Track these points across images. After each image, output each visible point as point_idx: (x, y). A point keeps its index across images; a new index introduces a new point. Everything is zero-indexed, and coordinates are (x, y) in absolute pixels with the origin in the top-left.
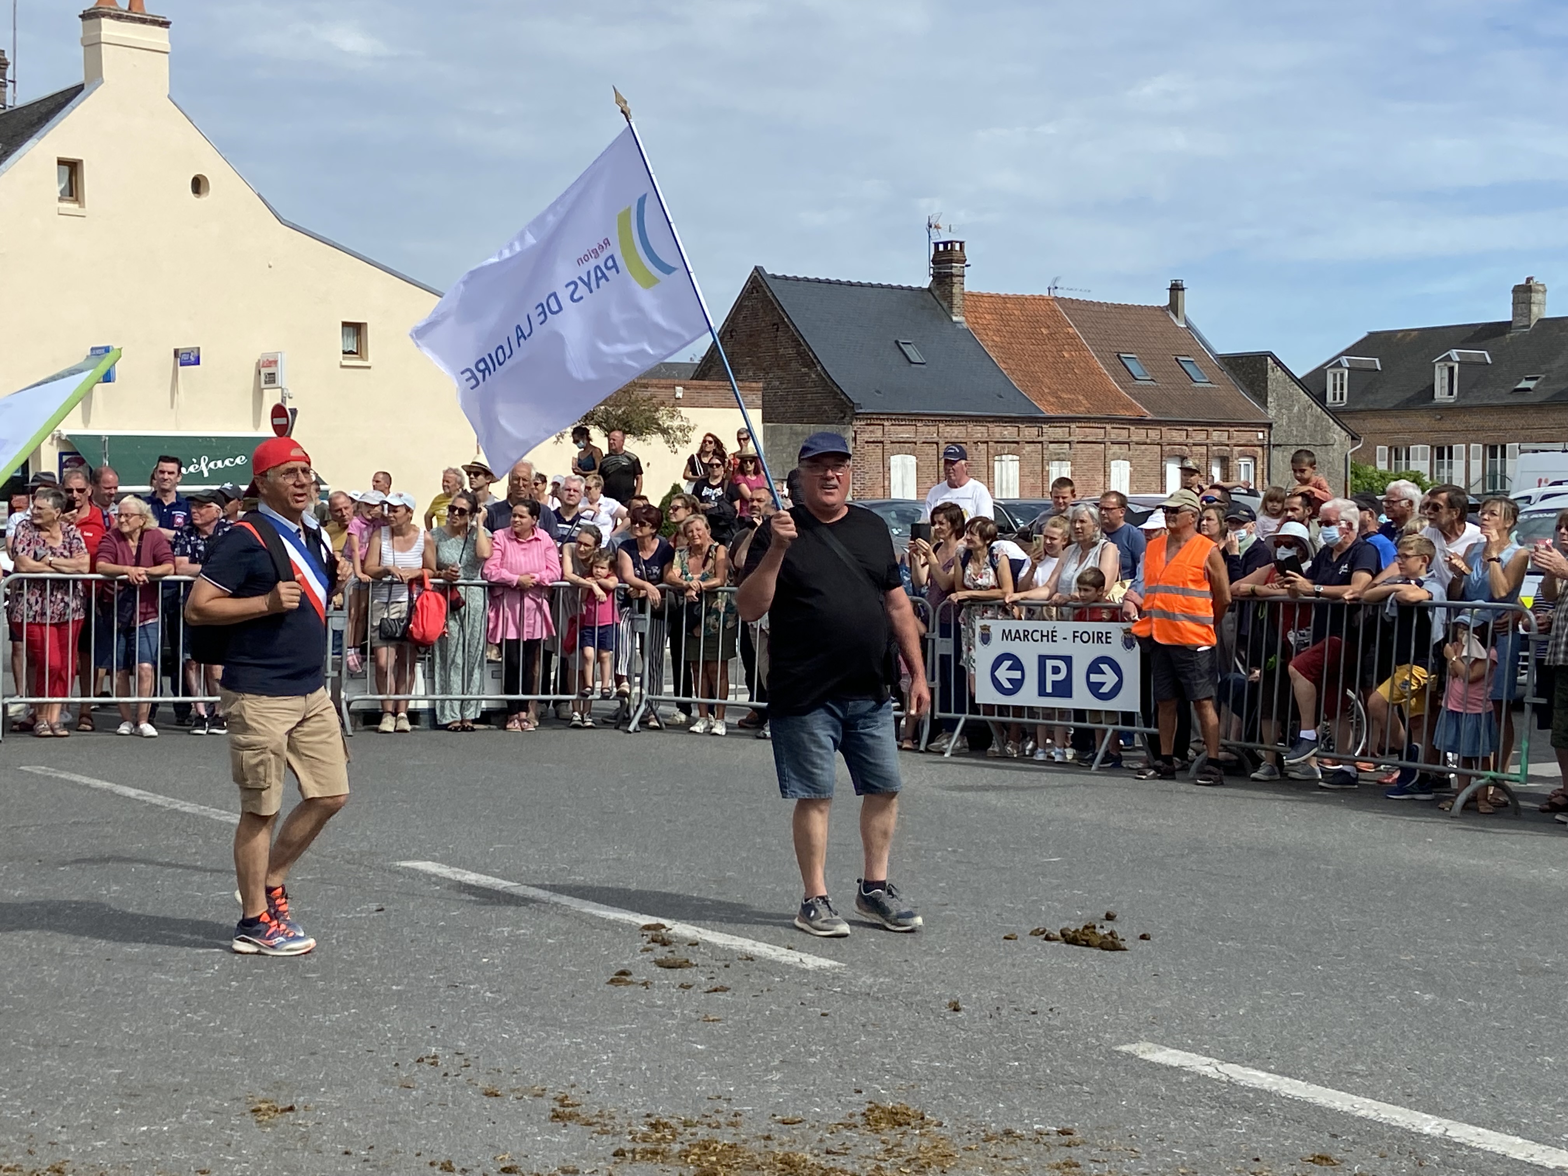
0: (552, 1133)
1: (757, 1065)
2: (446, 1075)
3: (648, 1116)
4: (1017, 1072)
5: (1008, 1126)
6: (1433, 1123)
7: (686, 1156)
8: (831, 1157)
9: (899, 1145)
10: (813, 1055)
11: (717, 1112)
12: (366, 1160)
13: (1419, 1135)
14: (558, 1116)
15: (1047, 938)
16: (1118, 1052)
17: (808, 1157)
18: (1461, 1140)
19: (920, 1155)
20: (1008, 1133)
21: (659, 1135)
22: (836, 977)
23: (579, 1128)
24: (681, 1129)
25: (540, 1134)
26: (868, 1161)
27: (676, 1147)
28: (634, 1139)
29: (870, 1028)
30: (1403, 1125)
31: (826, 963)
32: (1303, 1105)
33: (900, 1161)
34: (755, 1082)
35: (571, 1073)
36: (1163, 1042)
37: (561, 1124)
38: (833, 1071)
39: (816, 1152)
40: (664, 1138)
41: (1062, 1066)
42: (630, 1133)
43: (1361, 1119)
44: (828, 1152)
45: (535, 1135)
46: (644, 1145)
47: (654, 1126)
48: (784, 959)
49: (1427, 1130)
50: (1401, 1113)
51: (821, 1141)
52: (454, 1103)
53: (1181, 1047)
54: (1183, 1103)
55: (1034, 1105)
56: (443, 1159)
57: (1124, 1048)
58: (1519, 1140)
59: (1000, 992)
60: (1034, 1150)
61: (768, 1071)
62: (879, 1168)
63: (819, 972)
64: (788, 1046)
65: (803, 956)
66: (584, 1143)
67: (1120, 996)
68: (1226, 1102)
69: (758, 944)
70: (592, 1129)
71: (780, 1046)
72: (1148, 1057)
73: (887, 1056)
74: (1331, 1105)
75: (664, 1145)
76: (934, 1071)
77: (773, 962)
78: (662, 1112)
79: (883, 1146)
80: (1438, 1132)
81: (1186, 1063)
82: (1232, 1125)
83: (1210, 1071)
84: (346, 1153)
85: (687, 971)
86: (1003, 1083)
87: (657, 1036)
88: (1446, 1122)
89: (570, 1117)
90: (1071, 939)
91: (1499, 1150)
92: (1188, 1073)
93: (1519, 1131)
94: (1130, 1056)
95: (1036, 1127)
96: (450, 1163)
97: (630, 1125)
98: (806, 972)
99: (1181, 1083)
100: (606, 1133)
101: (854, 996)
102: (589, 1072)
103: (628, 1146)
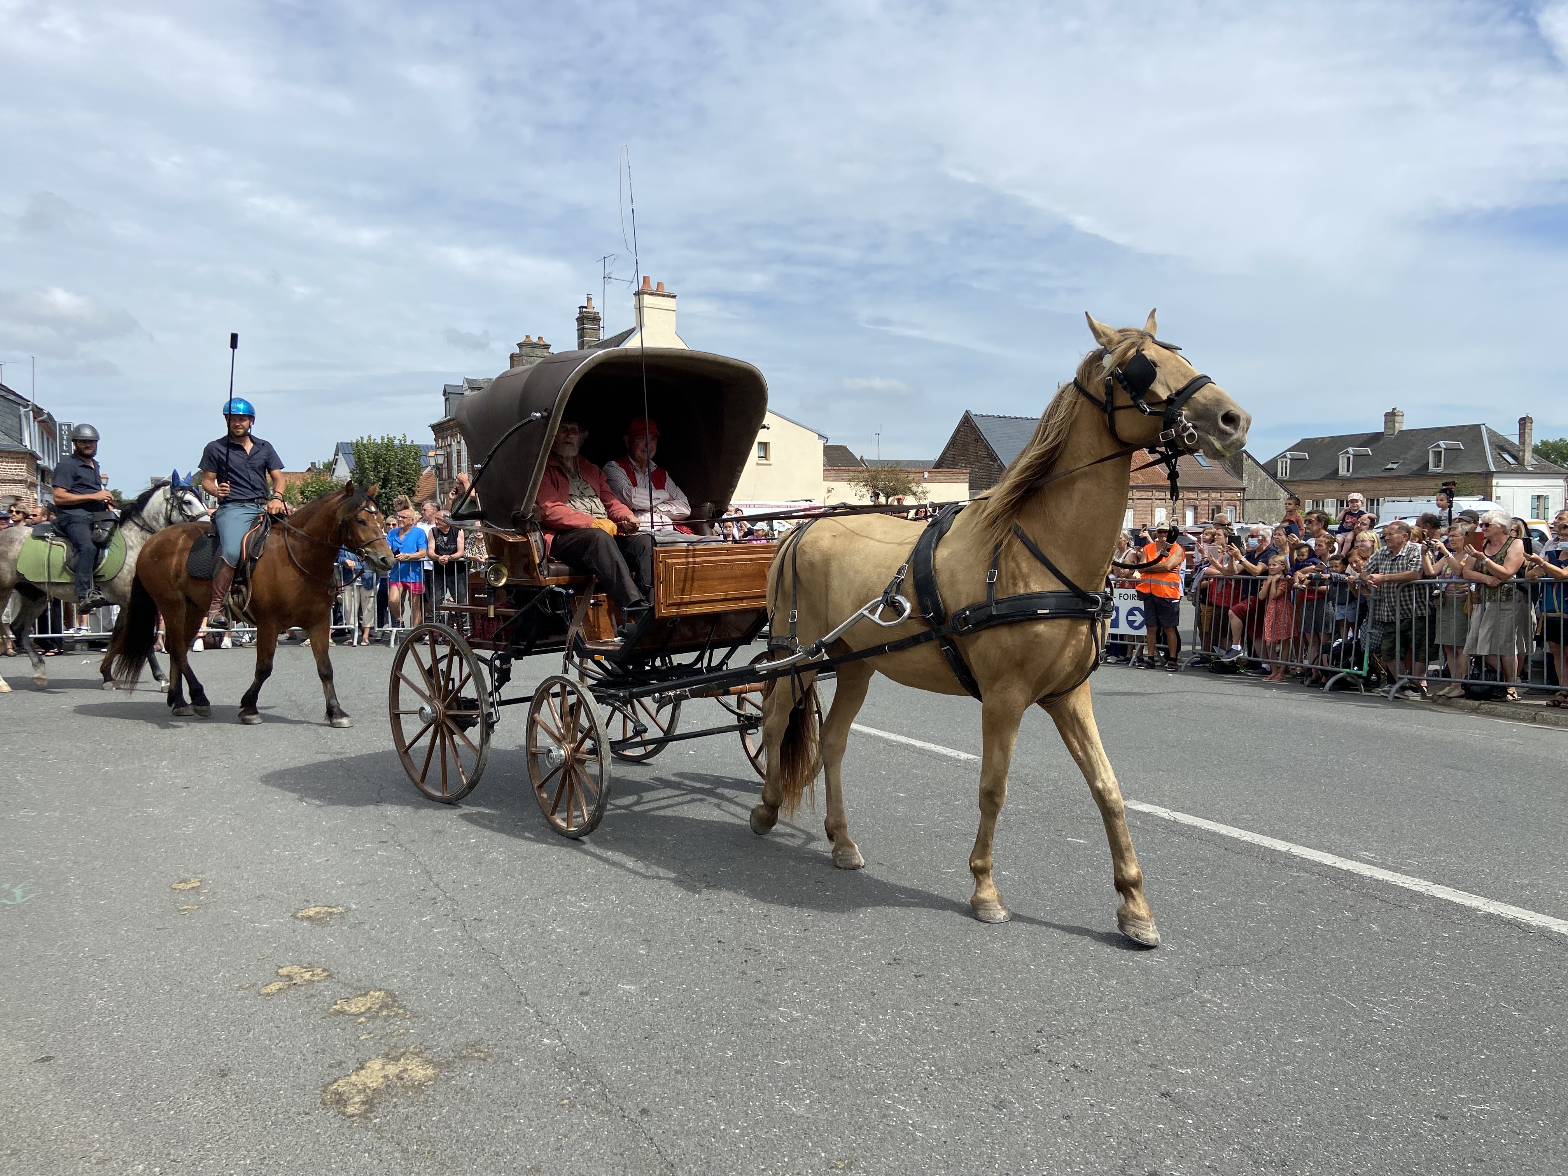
32: (1214, 834)
36: (1141, 800)
43: (1244, 841)
53: (1151, 803)
65: (960, 753)
68: (1172, 831)
69: (939, 747)
72: (1133, 807)
74: (1228, 834)
77: (944, 755)
80: (1285, 849)
81: (1154, 811)
83: (1166, 816)
88: (1290, 844)
91: (1317, 859)
92: (1153, 816)
93: (1330, 851)
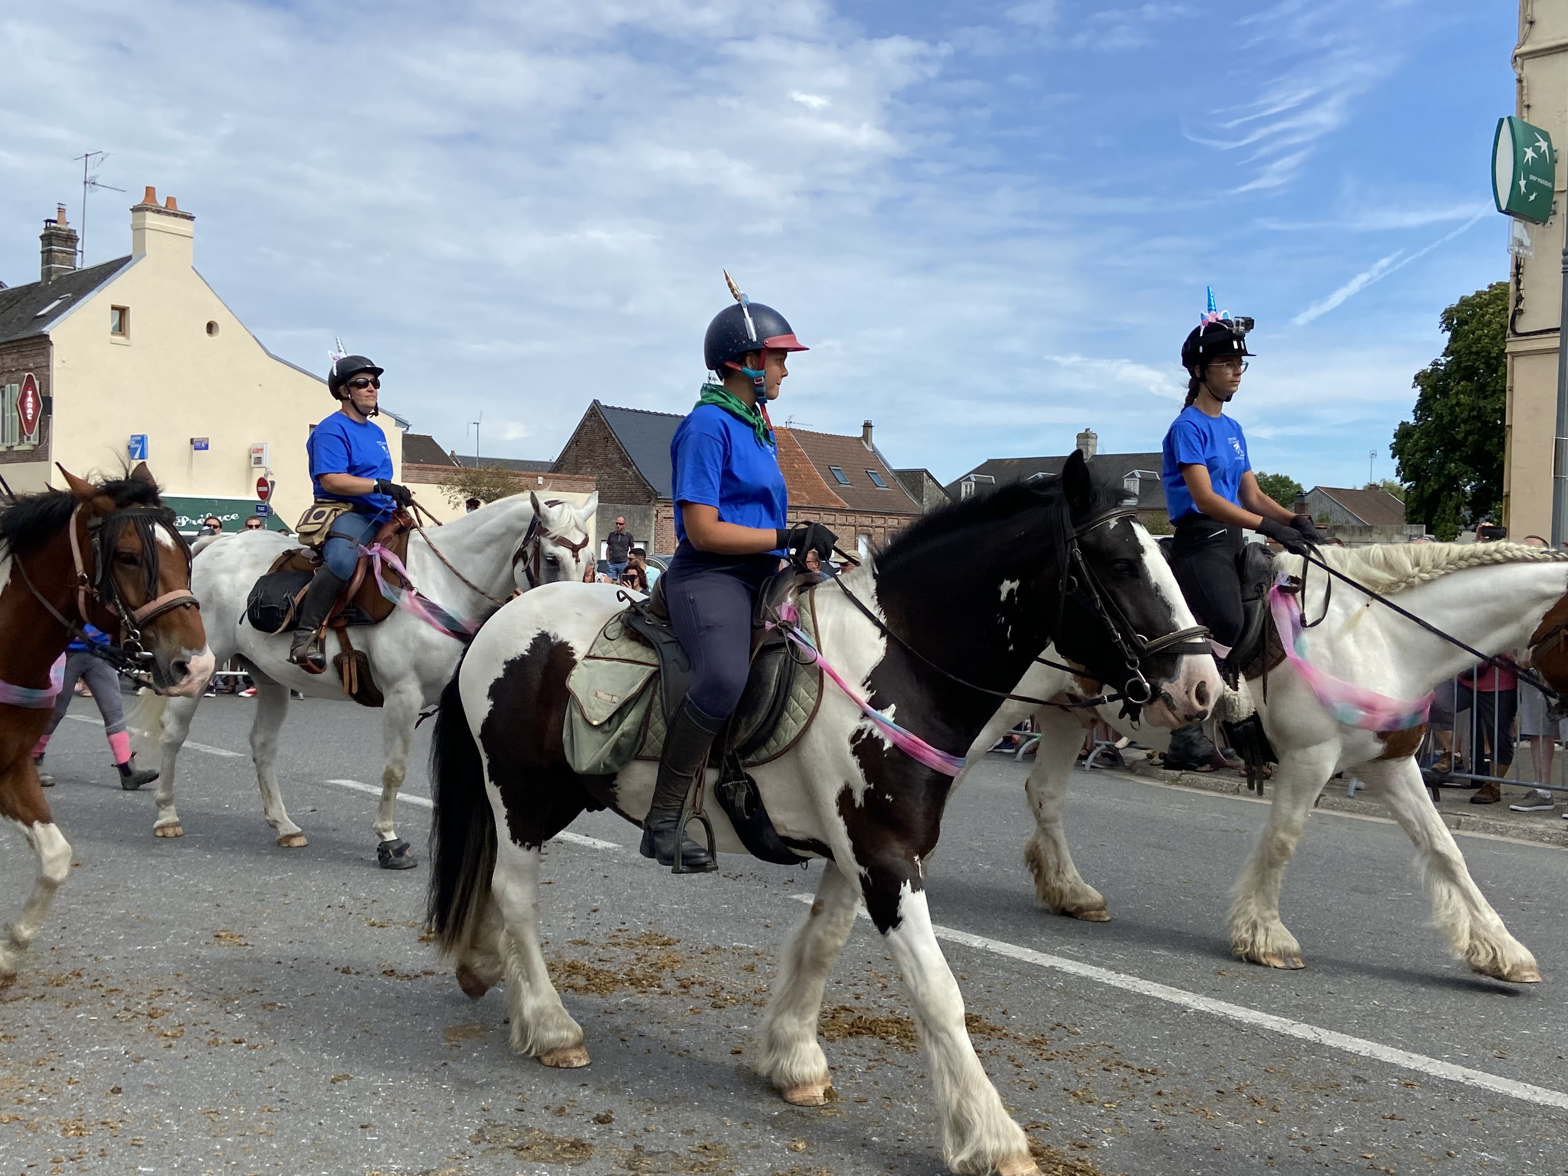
0: (419, 949)
1: (558, 908)
2: (350, 913)
4: (726, 911)
5: (717, 943)
6: (979, 941)
8: (601, 963)
10: (596, 901)
12: (292, 967)
13: (970, 947)
14: (423, 939)
16: (790, 899)
17: (587, 963)
18: (996, 951)
19: (659, 962)
20: (717, 948)
22: (615, 853)
25: (410, 950)
26: (625, 965)
29: (634, 885)
30: (960, 941)
31: (610, 845)
33: (646, 965)
34: (556, 918)
37: (425, 944)
38: (608, 911)
39: (592, 960)
41: (755, 907)
44: (600, 960)
45: (408, 951)
48: (583, 842)
49: (975, 944)
50: (961, 935)
51: (596, 954)
52: (354, 931)
55: (734, 931)
56: (344, 966)
57: (795, 897)
58: (1030, 951)
60: (731, 958)
61: (566, 910)
62: (632, 969)
63: (605, 851)
64: (580, 896)
71: (575, 896)
73: (644, 902)
76: (673, 911)
77: (576, 845)
79: (635, 956)
80: (981, 946)
82: (856, 942)
84: (279, 962)
86: (716, 918)
88: (987, 940)
91: (1017, 956)
94: (798, 901)
95: (734, 944)
96: (348, 968)
98: (597, 851)
101: (625, 865)
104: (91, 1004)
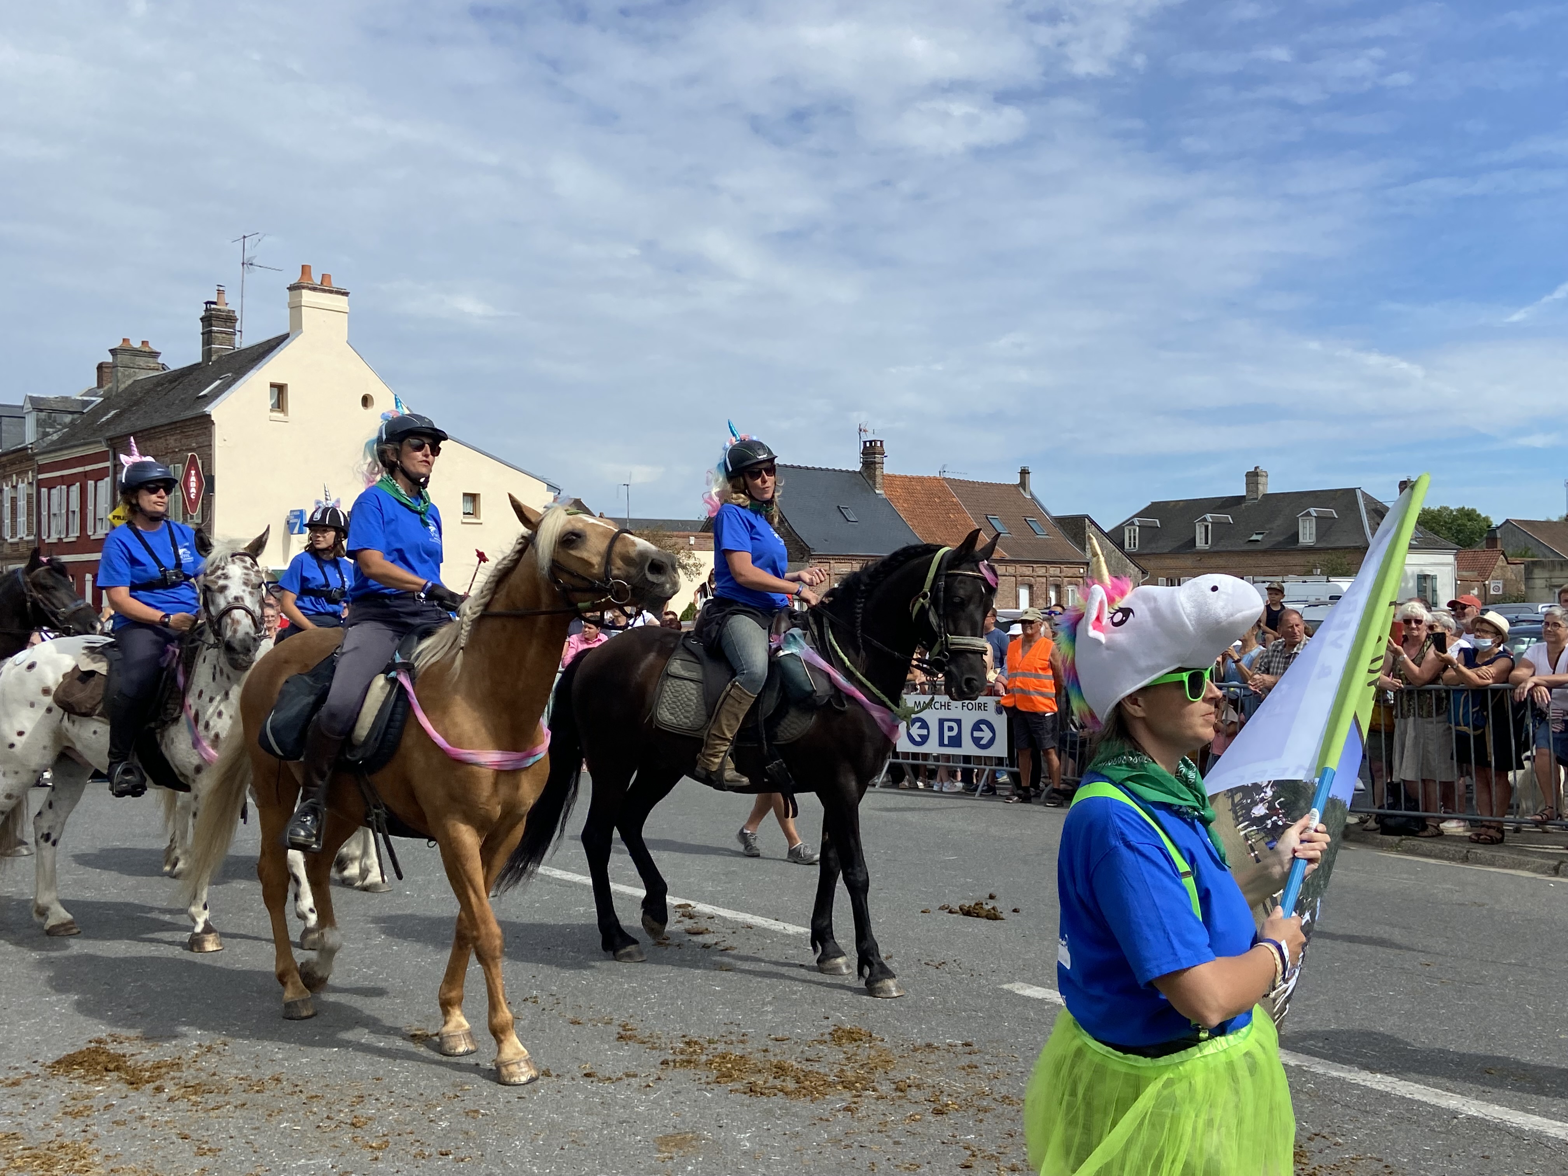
0: (618, 1049)
1: (756, 1001)
2: (544, 1009)
3: (684, 1036)
4: (933, 1002)
5: (928, 1040)
7: (711, 1064)
8: (809, 1063)
9: (856, 1055)
10: (795, 993)
11: (731, 1033)
14: (621, 1037)
15: (951, 912)
16: (1001, 989)
17: (794, 1063)
19: (870, 1061)
20: (929, 1045)
21: (691, 1050)
23: (637, 1046)
24: (706, 1045)
25: (610, 1050)
26: (835, 1066)
27: (704, 1058)
28: (674, 1053)
31: (801, 930)
33: (856, 1065)
34: (756, 1012)
35: (630, 1008)
36: (1030, 982)
37: (624, 1043)
38: (809, 1004)
39: (799, 1060)
40: (695, 1051)
41: (964, 999)
42: (672, 1049)
44: (807, 1060)
45: (607, 1050)
46: (682, 1057)
47: (688, 1043)
48: (773, 927)
51: (802, 1052)
52: (550, 1029)
54: (1045, 1024)
55: (945, 1026)
57: (1005, 986)
59: (920, 949)
60: (947, 1057)
61: (764, 1004)
62: (842, 1070)
63: (797, 937)
64: (777, 987)
65: (786, 925)
66: (640, 1056)
67: (1001, 950)
69: (755, 917)
70: (646, 1046)
71: (772, 987)
72: (1021, 992)
73: (845, 994)
75: (695, 1057)
76: (877, 1003)
77: (765, 929)
78: (693, 1033)
79: (844, 1055)
81: (1048, 996)
85: (707, 936)
86: (924, 1012)
87: (688, 982)
89: (630, 1038)
90: (967, 913)
92: (1048, 1003)
94: (1010, 992)
95: (948, 1041)
96: (548, 1070)
97: (671, 1043)
98: (788, 936)
99: (1044, 1010)
100: (653, 1048)
102: (642, 1007)
103: (671, 1058)
104: (293, 1112)
